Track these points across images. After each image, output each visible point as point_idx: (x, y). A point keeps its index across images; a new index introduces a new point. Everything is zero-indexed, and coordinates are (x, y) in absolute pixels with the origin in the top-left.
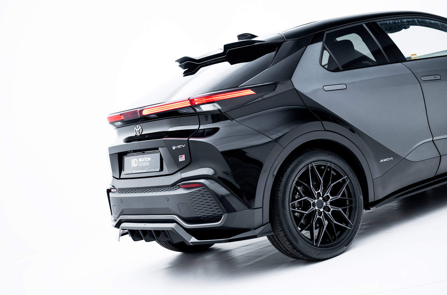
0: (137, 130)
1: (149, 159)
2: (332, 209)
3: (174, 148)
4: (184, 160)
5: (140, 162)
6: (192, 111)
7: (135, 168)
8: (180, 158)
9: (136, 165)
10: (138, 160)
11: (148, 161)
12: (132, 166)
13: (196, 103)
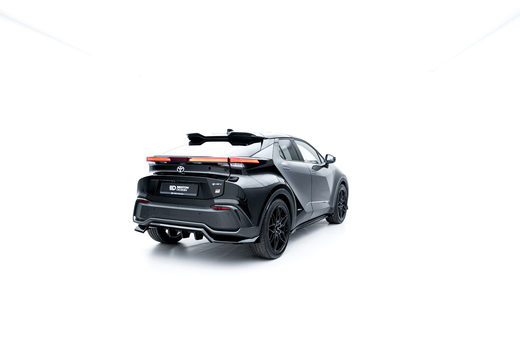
0: (180, 169)
1: (188, 188)
2: (280, 232)
3: (213, 184)
4: (219, 192)
5: (178, 188)
6: (228, 165)
7: (172, 191)
8: (216, 191)
9: (173, 190)
10: (177, 187)
11: (186, 189)
12: (170, 190)
13: (232, 161)
